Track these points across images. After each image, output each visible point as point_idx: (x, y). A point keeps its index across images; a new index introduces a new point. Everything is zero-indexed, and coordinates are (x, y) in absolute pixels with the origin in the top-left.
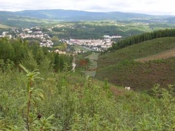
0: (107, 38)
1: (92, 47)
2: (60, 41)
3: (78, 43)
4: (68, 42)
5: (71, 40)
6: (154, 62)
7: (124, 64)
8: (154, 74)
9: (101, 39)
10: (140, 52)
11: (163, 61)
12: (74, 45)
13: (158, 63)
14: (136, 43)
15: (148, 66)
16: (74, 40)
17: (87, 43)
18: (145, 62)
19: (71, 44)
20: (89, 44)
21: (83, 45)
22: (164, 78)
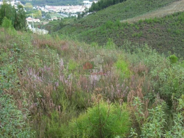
0: (87, 4)
1: (70, 13)
2: (34, 8)
3: (54, 10)
4: (43, 9)
5: (47, 6)
6: (145, 22)
7: (108, 27)
8: (146, 38)
9: (80, 5)
10: (126, 11)
11: (157, 20)
12: (50, 13)
13: (150, 23)
14: (120, 2)
15: (138, 28)
16: (50, 7)
17: (65, 10)
18: (134, 22)
19: (47, 11)
20: (67, 11)
21: (60, 13)
22: (159, 42)
